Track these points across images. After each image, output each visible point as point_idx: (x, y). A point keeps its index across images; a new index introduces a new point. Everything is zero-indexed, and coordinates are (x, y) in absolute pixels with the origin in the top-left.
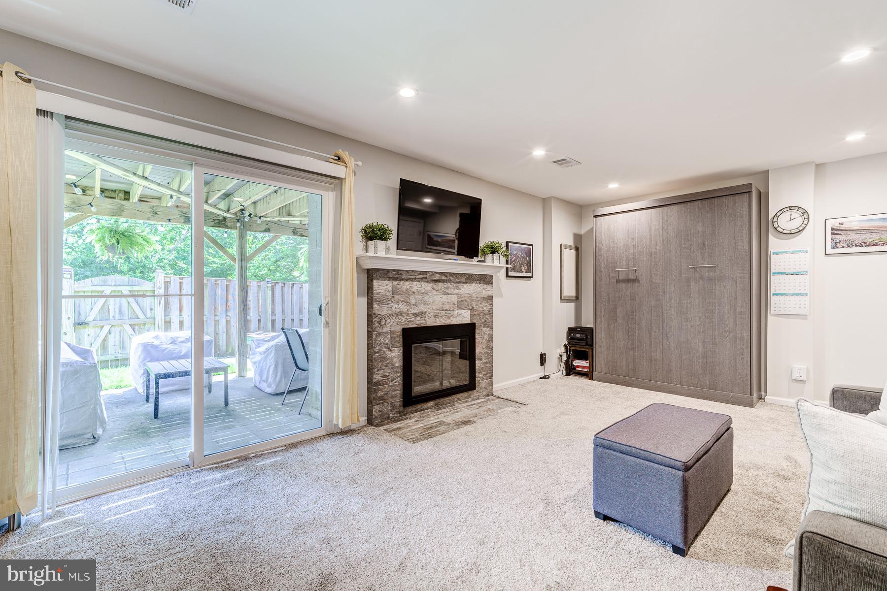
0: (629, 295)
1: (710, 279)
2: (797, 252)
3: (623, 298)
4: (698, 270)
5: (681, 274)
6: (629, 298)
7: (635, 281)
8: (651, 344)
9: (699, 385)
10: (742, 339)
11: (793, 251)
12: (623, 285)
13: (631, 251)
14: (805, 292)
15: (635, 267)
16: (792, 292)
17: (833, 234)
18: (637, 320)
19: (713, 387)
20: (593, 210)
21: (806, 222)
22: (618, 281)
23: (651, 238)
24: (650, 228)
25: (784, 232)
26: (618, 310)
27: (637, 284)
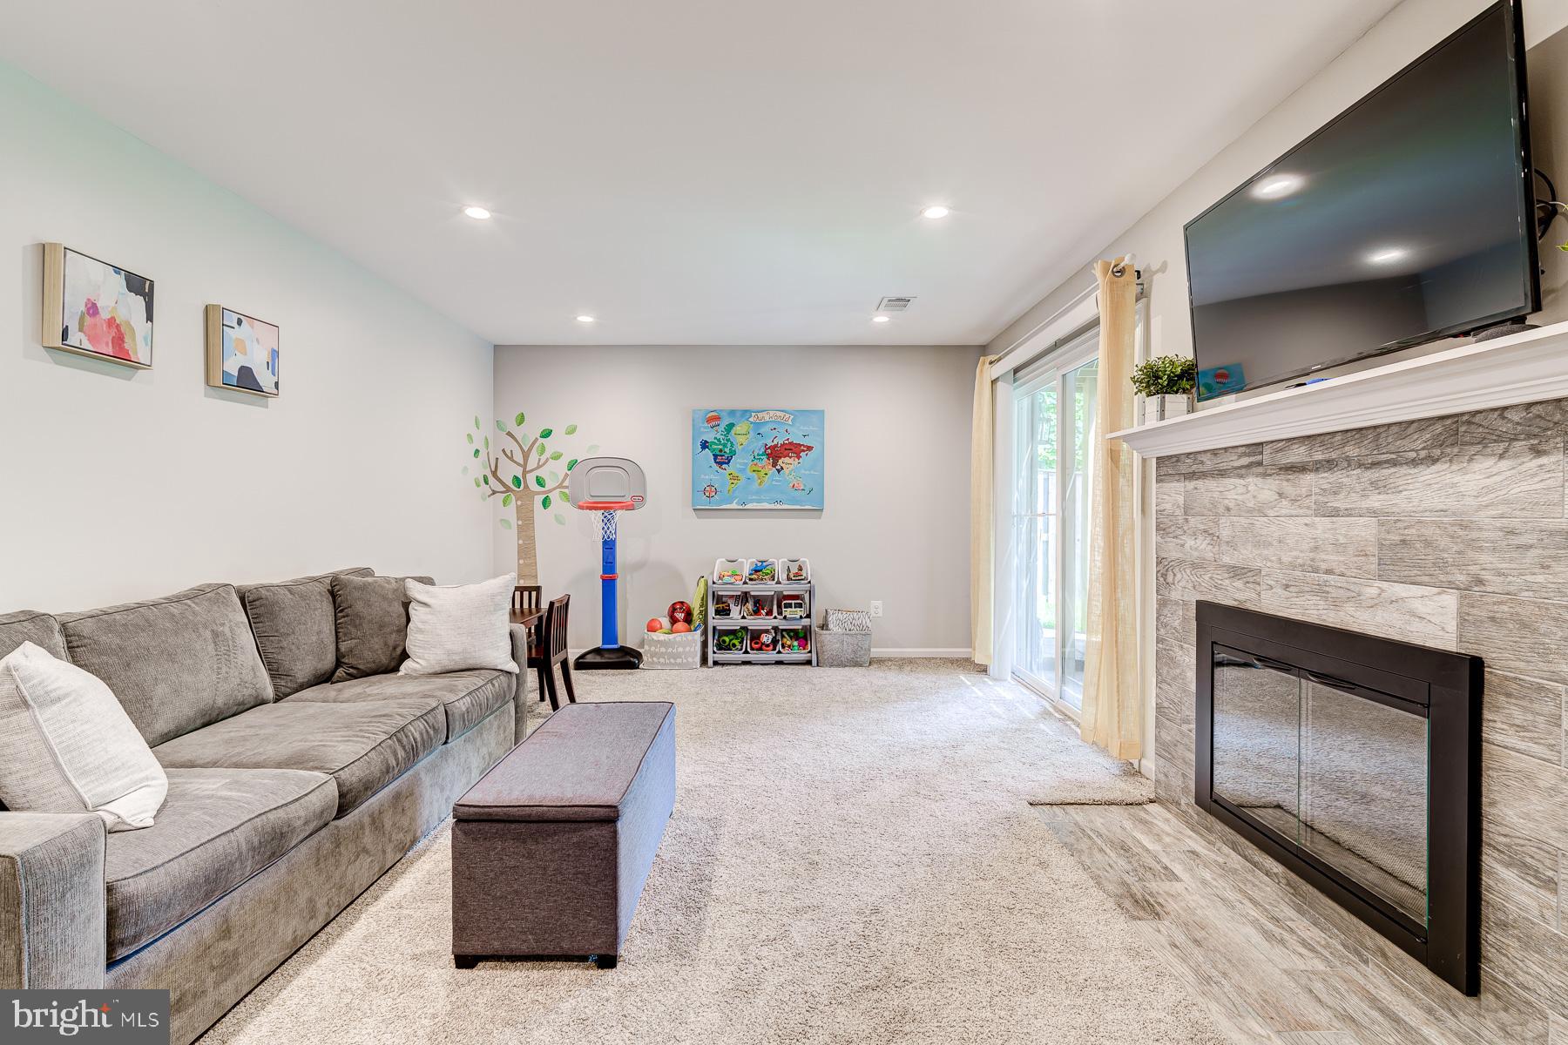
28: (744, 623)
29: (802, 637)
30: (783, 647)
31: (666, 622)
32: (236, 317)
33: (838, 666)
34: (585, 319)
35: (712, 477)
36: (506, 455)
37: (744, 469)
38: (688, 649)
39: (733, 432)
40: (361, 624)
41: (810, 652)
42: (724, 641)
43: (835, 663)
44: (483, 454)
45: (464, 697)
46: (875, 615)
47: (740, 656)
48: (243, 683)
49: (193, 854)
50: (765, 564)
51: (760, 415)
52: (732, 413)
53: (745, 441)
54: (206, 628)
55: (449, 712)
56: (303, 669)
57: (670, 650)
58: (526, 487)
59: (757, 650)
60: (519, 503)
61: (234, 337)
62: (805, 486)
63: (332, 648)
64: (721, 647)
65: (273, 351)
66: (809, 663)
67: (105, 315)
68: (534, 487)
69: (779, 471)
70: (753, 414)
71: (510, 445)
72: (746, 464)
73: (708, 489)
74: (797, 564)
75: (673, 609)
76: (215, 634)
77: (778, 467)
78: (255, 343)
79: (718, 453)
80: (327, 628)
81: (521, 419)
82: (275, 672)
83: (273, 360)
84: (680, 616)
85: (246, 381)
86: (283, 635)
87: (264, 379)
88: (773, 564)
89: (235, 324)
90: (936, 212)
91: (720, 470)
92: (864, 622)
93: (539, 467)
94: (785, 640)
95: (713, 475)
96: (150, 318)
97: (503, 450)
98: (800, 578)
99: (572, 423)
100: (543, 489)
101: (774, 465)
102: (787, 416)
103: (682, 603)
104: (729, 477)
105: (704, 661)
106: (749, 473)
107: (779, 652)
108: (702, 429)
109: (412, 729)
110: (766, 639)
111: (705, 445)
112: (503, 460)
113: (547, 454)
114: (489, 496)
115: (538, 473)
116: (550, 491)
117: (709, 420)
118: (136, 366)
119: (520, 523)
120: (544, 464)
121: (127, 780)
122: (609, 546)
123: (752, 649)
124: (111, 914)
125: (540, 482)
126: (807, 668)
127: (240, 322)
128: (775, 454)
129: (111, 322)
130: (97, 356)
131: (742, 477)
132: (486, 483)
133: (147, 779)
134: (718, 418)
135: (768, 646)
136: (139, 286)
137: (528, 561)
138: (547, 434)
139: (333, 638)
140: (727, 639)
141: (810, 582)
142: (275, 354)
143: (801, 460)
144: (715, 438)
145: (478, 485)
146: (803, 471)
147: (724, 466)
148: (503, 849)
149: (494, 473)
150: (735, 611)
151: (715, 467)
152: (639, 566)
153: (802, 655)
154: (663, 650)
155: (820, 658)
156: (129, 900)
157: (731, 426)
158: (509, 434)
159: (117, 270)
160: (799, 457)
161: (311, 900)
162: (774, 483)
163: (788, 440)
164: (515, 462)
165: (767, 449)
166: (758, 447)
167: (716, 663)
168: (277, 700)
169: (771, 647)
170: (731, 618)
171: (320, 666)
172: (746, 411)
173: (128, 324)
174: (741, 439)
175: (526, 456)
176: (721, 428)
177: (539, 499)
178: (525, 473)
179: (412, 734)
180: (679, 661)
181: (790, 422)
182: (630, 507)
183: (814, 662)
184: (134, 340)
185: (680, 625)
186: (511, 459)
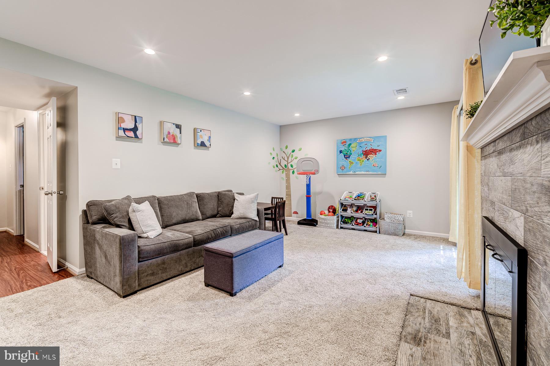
28: (352, 215)
29: (374, 222)
30: (367, 225)
31: (327, 212)
32: (200, 130)
33: (388, 234)
34: (297, 115)
35: (343, 163)
36: (283, 158)
37: (355, 160)
38: (331, 222)
39: (351, 146)
40: (223, 204)
41: (377, 228)
42: (345, 220)
43: (386, 233)
44: (276, 159)
45: (237, 225)
46: (409, 217)
47: (351, 226)
48: (193, 215)
49: (156, 245)
50: (362, 194)
51: (361, 140)
52: (350, 140)
53: (355, 149)
54: (186, 202)
55: (232, 228)
56: (209, 213)
57: (325, 221)
58: (288, 168)
59: (357, 225)
60: (286, 173)
61: (199, 135)
62: (378, 165)
63: (216, 209)
64: (345, 222)
65: (209, 136)
66: (376, 232)
67: (171, 134)
68: (290, 168)
69: (368, 160)
70: (358, 140)
71: (284, 155)
72: (355, 158)
73: (342, 167)
74: (374, 194)
75: (329, 208)
76: (187, 203)
77: (368, 158)
78: (205, 135)
79: (346, 154)
80: (216, 204)
81: (287, 147)
82: (202, 214)
83: (209, 139)
84: (331, 210)
85: (203, 144)
86: (205, 205)
87: (207, 144)
88: (365, 194)
89: (200, 132)
90: (383, 58)
91: (346, 160)
92: (400, 219)
93: (291, 161)
94: (368, 222)
95: (345, 162)
96: (181, 133)
97: (282, 157)
98: (373, 200)
99: (300, 147)
100: (292, 168)
101: (366, 158)
102: (371, 139)
103: (332, 206)
104: (349, 163)
105: (337, 227)
106: (357, 161)
107: (365, 227)
108: (340, 146)
109: (218, 230)
110: (360, 221)
111: (341, 152)
112: (282, 160)
113: (294, 157)
114: (278, 171)
115: (291, 163)
116: (294, 169)
117: (342, 143)
118: (179, 144)
119: (286, 178)
120: (293, 160)
121: (151, 229)
122: (308, 186)
123: (355, 224)
124: (139, 252)
125: (292, 166)
126: (375, 233)
127: (201, 131)
128: (366, 153)
129: (173, 135)
130: (170, 143)
131: (354, 162)
132: (277, 167)
133: (155, 229)
134: (345, 142)
135: (360, 224)
136: (178, 127)
137: (289, 190)
138: (293, 151)
139: (217, 207)
140: (346, 220)
141: (376, 202)
142: (210, 137)
143: (377, 155)
144: (345, 149)
145: (274, 168)
146: (377, 160)
147: (347, 159)
148: (212, 259)
149: (280, 164)
150: (349, 210)
151: (345, 159)
152: (320, 193)
153: (373, 229)
154: (323, 221)
155: (380, 231)
156: (142, 250)
157: (350, 144)
158: (284, 152)
159: (174, 124)
160: (376, 154)
161: (186, 263)
162: (366, 164)
163: (371, 148)
164: (285, 160)
165: (363, 152)
166: (360, 151)
167: (341, 228)
168: (203, 220)
169: (362, 224)
170: (347, 213)
171: (213, 213)
172: (355, 139)
173: (176, 135)
174: (354, 149)
175: (288, 158)
176: (347, 145)
177: (291, 171)
178: (288, 163)
179: (218, 231)
180: (328, 225)
181: (372, 141)
182: (314, 174)
183: (378, 232)
184: (177, 139)
185: (331, 214)
186: (284, 159)
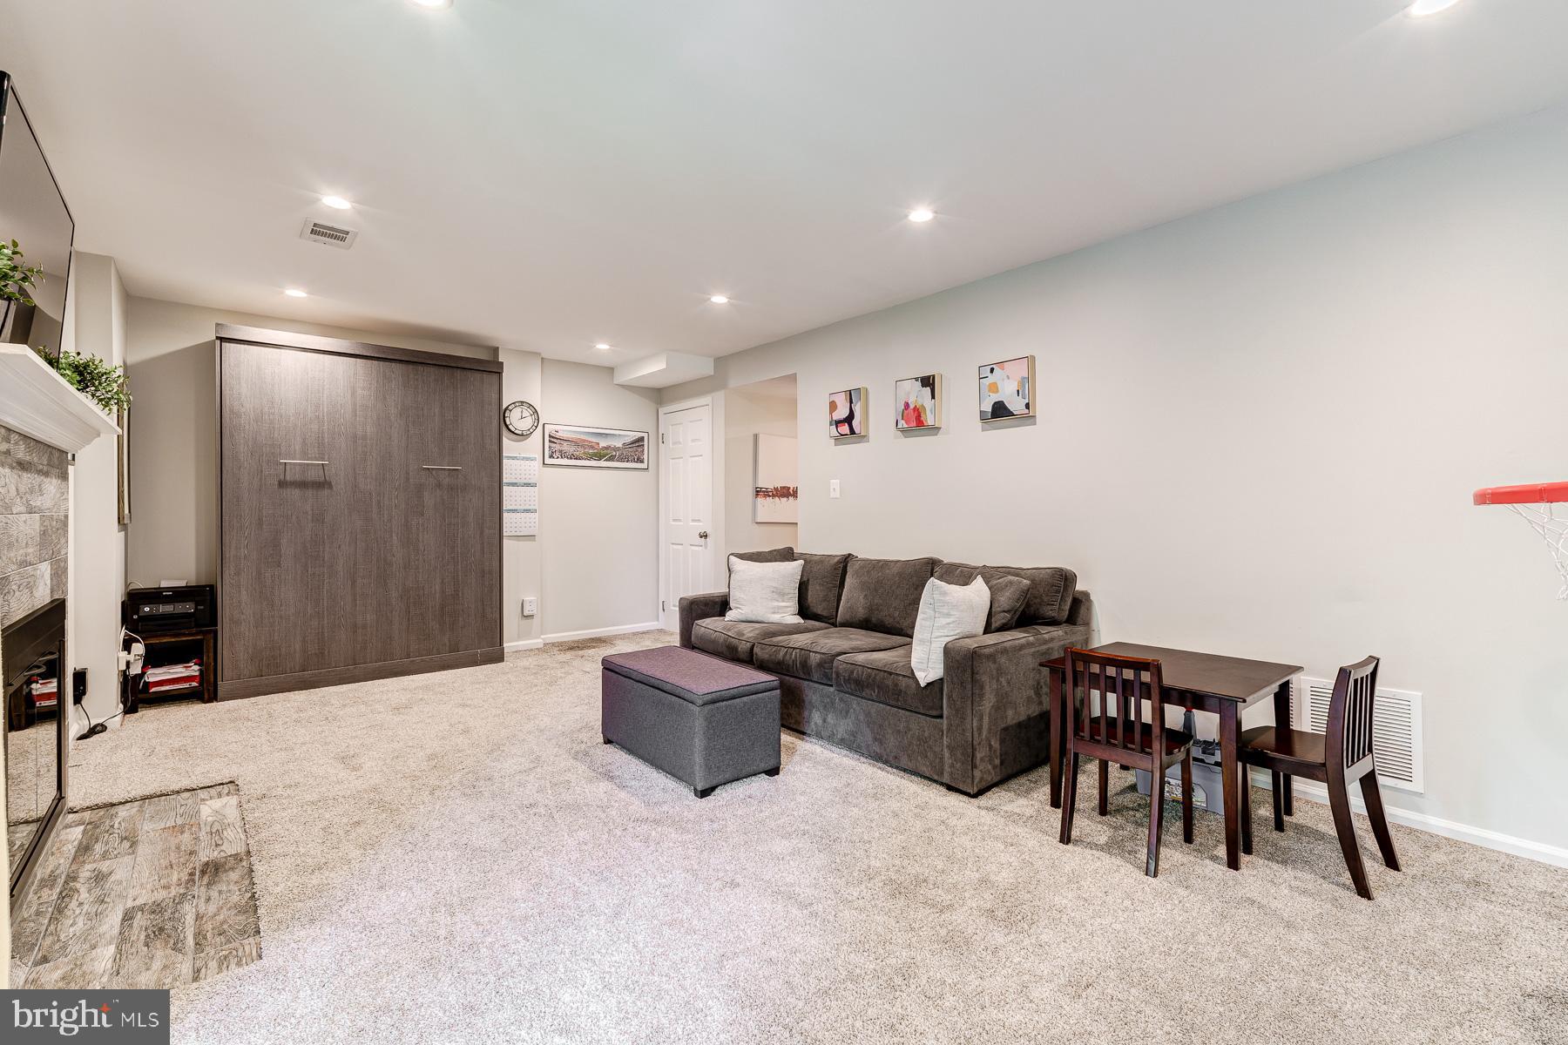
0: (310, 513)
1: (451, 488)
2: (527, 459)
3: (294, 517)
4: (434, 472)
5: (408, 479)
6: (310, 517)
7: (323, 485)
8: (356, 600)
9: (435, 650)
10: (490, 572)
11: (524, 458)
12: (296, 493)
13: (315, 427)
14: (534, 508)
15: (323, 460)
16: (522, 508)
17: (550, 441)
18: (326, 559)
19: (454, 648)
20: (217, 325)
21: (536, 424)
22: (283, 484)
23: (356, 410)
24: (353, 394)
25: (516, 432)
26: (284, 541)
27: (326, 492)
32: (989, 368)
61: (987, 384)
65: (1023, 378)
67: (912, 406)
78: (1006, 379)
83: (1024, 387)
85: (1000, 410)
87: (1016, 405)
89: (989, 374)
96: (933, 397)
118: (929, 428)
127: (992, 370)
129: (915, 408)
130: (910, 429)
136: (928, 382)
159: (916, 379)
173: (923, 406)
184: (926, 414)
